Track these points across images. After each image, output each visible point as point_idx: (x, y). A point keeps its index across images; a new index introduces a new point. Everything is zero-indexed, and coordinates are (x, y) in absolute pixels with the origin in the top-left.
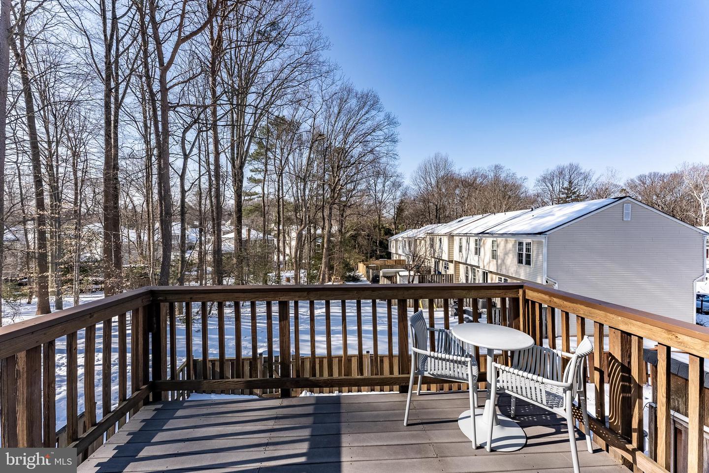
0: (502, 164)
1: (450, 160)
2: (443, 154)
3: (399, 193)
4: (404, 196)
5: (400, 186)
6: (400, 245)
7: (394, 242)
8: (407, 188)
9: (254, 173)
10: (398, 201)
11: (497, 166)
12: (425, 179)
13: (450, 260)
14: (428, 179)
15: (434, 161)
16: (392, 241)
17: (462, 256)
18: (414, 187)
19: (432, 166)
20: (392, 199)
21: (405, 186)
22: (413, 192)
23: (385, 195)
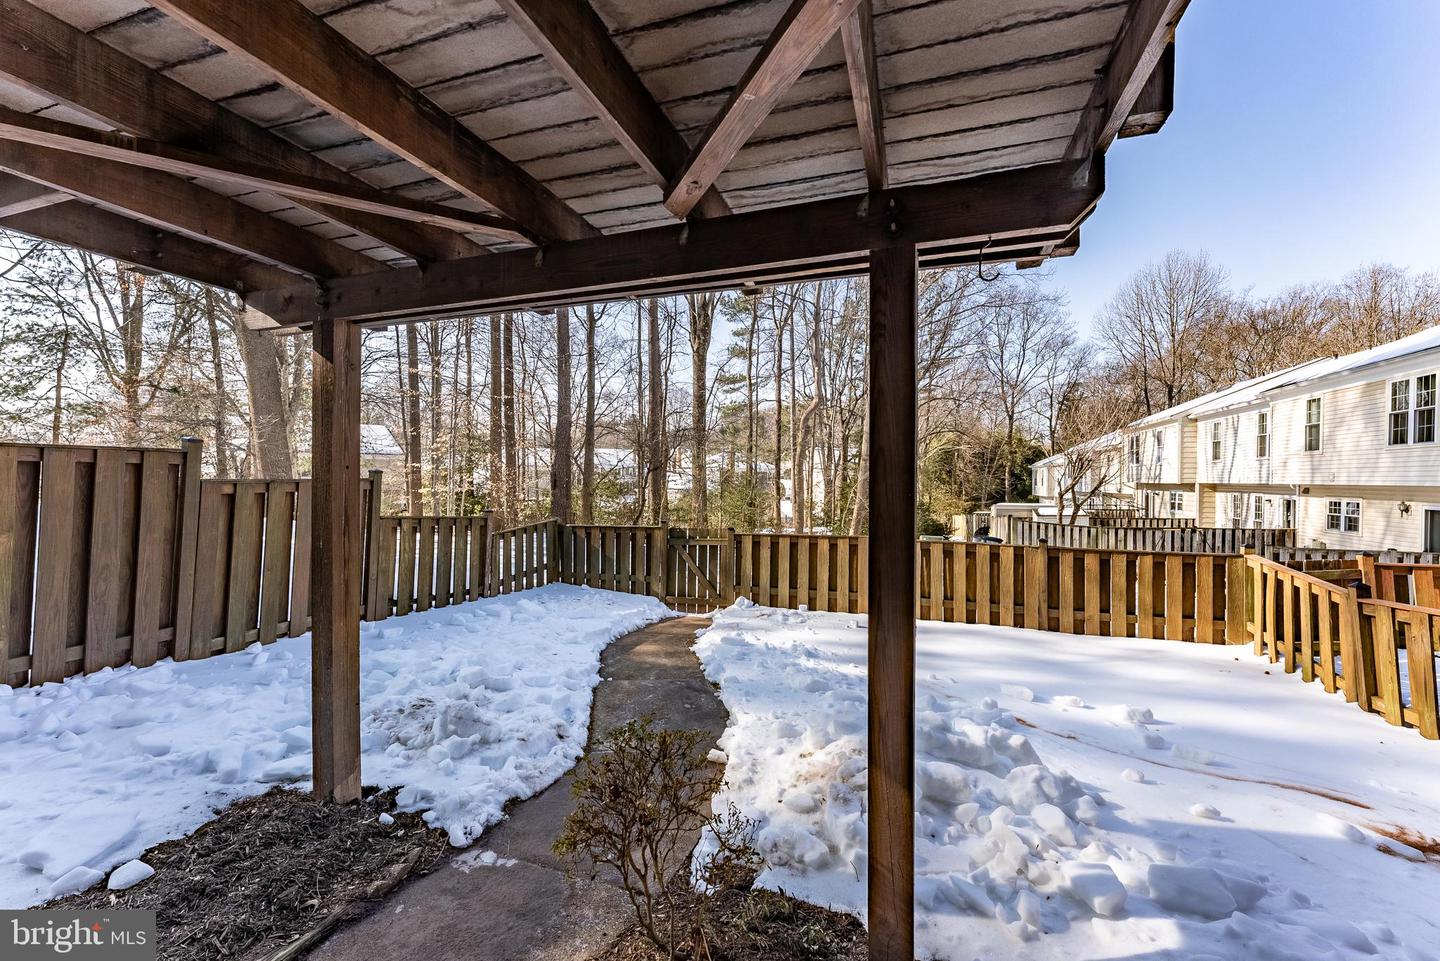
1: (1213, 265)
2: (1192, 252)
4: (1077, 368)
5: (1065, 344)
7: (1046, 470)
8: (1085, 351)
10: (1061, 379)
12: (1137, 322)
13: (1185, 481)
14: (1146, 321)
15: (1164, 274)
16: (1040, 469)
17: (1220, 466)
18: (1105, 345)
19: (1159, 287)
20: (1043, 378)
21: (1079, 344)
22: (1103, 357)
23: (1025, 368)
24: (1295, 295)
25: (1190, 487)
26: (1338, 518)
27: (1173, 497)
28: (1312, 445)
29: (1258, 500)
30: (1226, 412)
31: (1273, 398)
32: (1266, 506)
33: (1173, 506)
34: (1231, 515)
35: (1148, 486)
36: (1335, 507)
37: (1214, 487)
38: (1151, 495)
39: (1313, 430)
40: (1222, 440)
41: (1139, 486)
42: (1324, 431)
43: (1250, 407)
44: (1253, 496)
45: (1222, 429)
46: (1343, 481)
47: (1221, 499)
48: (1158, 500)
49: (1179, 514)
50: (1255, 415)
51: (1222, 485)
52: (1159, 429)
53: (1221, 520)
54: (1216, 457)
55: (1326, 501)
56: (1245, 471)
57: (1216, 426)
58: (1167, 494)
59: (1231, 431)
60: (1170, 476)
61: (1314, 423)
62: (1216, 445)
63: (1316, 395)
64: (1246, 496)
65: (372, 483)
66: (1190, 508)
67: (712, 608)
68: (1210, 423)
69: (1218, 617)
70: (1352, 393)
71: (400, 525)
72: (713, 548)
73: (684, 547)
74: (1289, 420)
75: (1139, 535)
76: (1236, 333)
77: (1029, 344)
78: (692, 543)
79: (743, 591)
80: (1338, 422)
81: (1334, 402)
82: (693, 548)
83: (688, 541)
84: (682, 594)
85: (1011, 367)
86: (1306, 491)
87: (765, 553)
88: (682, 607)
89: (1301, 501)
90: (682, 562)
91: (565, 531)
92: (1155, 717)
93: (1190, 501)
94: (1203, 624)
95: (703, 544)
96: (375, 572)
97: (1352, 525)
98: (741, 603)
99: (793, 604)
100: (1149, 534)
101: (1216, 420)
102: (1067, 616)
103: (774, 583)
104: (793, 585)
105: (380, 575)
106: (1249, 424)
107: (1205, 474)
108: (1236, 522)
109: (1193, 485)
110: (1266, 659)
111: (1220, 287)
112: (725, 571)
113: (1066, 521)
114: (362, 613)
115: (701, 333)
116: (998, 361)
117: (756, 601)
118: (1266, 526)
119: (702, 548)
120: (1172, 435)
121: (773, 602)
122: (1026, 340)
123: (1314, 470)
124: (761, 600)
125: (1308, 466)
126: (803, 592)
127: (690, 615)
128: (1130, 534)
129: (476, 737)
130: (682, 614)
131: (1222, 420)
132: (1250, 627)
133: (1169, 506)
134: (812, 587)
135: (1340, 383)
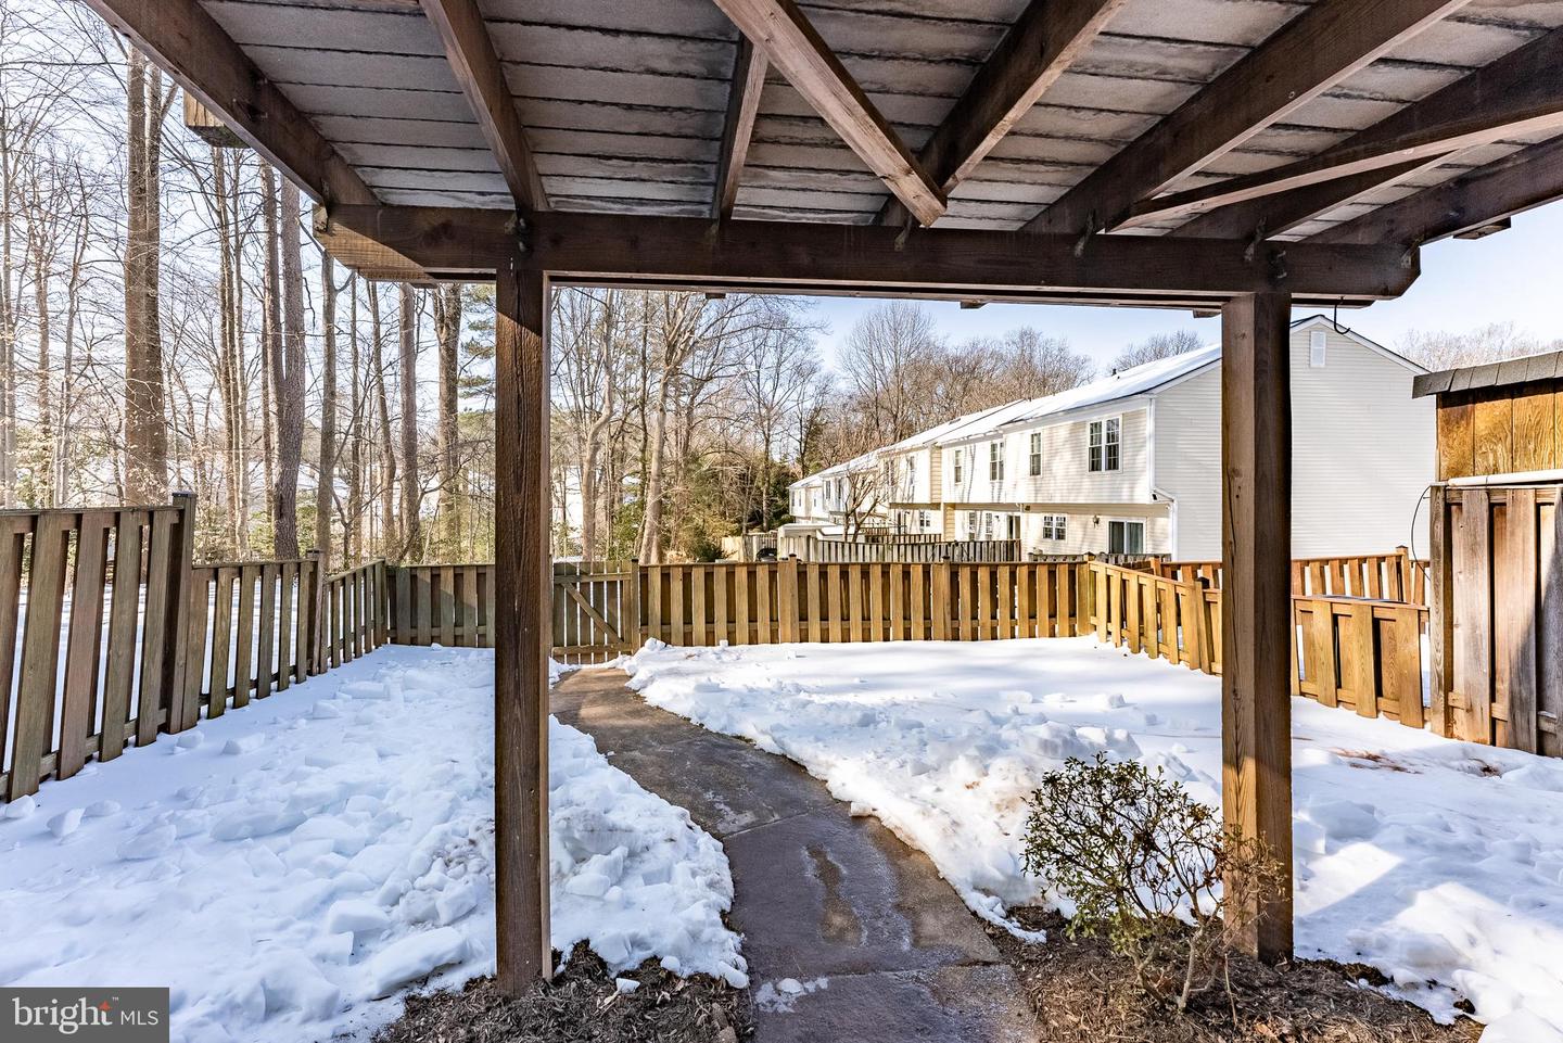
0: (1036, 329)
3: (810, 389)
4: (821, 394)
5: (813, 371)
6: (816, 494)
7: (803, 491)
8: (829, 379)
9: (479, 332)
10: (809, 404)
11: (1025, 333)
12: (870, 356)
13: (933, 501)
14: (876, 355)
16: (797, 490)
17: (960, 488)
18: (845, 375)
19: (886, 325)
20: (796, 401)
21: (824, 372)
22: (844, 385)
23: (780, 391)
24: (974, 345)
25: (936, 506)
26: (1051, 530)
27: (922, 515)
28: (1035, 472)
29: (989, 516)
30: (968, 441)
31: (1005, 431)
32: (994, 520)
33: (922, 523)
34: (968, 531)
35: (903, 506)
36: (1048, 521)
37: (954, 506)
38: (903, 514)
39: (1036, 458)
40: (961, 464)
41: (893, 505)
42: (1044, 459)
43: (985, 438)
44: (985, 512)
45: (961, 456)
46: (1057, 500)
47: (961, 517)
48: (909, 518)
49: (927, 530)
50: (988, 444)
51: (962, 504)
52: (911, 454)
53: (960, 534)
54: (957, 480)
55: (1042, 515)
56: (982, 492)
57: (958, 452)
58: (917, 512)
59: (969, 458)
60: (922, 497)
61: (1036, 452)
62: (958, 469)
63: (1038, 430)
64: (978, 513)
65: (181, 513)
66: (936, 524)
67: (613, 655)
68: (952, 450)
69: (1072, 615)
70: (1063, 430)
71: (216, 578)
72: (612, 584)
73: (575, 585)
74: (1017, 450)
75: (916, 549)
76: (938, 374)
77: (782, 368)
78: (585, 580)
79: (651, 632)
80: (1054, 453)
81: (1051, 438)
82: (585, 585)
83: (579, 577)
84: (572, 643)
85: (767, 387)
86: (1028, 508)
87: (677, 587)
88: (572, 658)
89: (1024, 517)
90: (572, 602)
91: (398, 575)
92: (1126, 701)
93: (936, 520)
94: (1062, 624)
95: (599, 580)
96: (183, 654)
97: (1061, 536)
98: (652, 645)
99: (710, 641)
100: (923, 548)
101: (958, 448)
102: (965, 626)
103: (688, 620)
104: (710, 620)
105: (190, 657)
106: (983, 451)
107: (949, 495)
108: (972, 535)
109: (939, 504)
110: (1111, 645)
111: (930, 332)
112: (628, 609)
113: (850, 539)
114: (162, 721)
115: (449, 322)
116: (755, 383)
117: (666, 639)
118: (994, 539)
119: (598, 585)
120: (922, 460)
121: (688, 641)
122: (779, 364)
123: (1037, 491)
124: (673, 640)
125: (1032, 488)
126: (721, 627)
127: (585, 667)
128: (909, 548)
129: (619, 852)
130: (574, 667)
131: (961, 448)
132: (1093, 620)
133: (918, 523)
134: (731, 620)
135: (1054, 422)
